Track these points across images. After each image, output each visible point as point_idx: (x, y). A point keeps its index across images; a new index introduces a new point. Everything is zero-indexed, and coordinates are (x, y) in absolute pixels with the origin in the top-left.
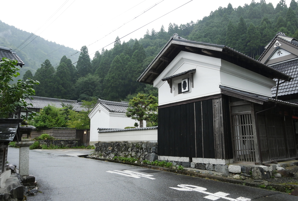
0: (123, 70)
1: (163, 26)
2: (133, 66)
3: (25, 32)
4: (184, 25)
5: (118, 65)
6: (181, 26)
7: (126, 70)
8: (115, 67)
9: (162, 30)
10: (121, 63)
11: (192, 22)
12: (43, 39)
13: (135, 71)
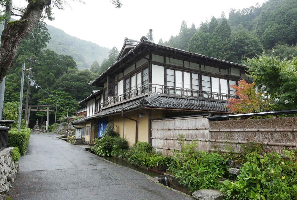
0: (204, 49)
1: (223, 13)
2: (217, 43)
3: (84, 41)
4: (247, 9)
5: (198, 43)
6: (243, 9)
7: (209, 48)
8: (195, 46)
9: (223, 16)
10: (201, 41)
11: (257, 4)
12: (98, 45)
13: (220, 49)
